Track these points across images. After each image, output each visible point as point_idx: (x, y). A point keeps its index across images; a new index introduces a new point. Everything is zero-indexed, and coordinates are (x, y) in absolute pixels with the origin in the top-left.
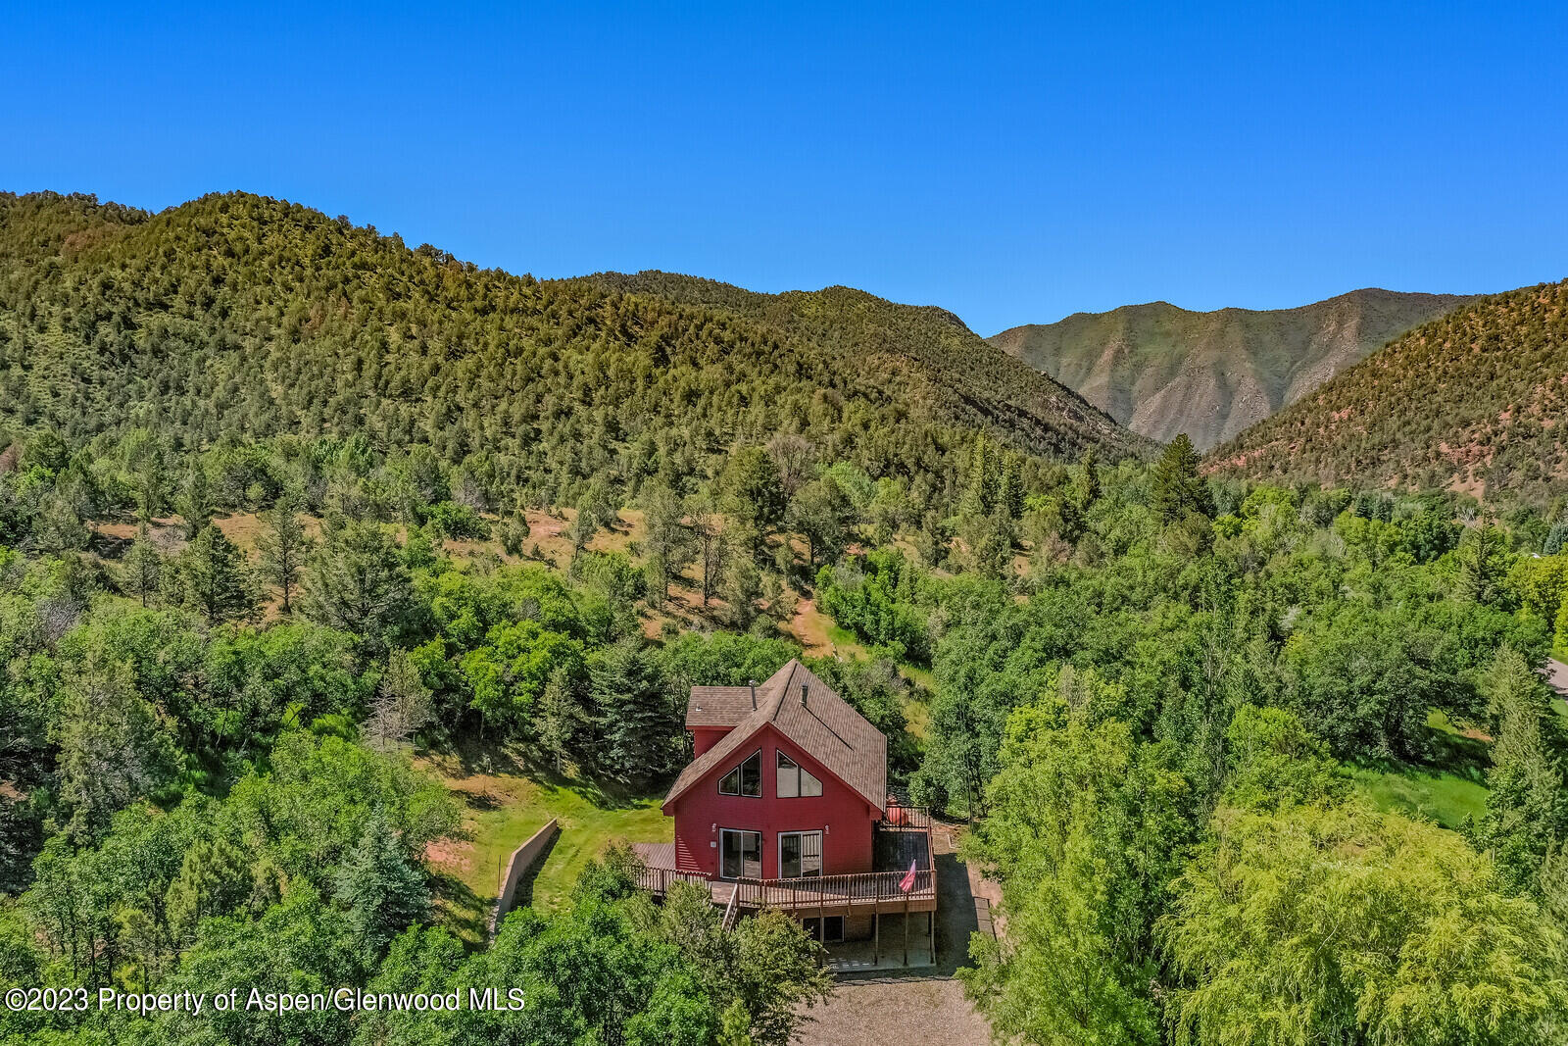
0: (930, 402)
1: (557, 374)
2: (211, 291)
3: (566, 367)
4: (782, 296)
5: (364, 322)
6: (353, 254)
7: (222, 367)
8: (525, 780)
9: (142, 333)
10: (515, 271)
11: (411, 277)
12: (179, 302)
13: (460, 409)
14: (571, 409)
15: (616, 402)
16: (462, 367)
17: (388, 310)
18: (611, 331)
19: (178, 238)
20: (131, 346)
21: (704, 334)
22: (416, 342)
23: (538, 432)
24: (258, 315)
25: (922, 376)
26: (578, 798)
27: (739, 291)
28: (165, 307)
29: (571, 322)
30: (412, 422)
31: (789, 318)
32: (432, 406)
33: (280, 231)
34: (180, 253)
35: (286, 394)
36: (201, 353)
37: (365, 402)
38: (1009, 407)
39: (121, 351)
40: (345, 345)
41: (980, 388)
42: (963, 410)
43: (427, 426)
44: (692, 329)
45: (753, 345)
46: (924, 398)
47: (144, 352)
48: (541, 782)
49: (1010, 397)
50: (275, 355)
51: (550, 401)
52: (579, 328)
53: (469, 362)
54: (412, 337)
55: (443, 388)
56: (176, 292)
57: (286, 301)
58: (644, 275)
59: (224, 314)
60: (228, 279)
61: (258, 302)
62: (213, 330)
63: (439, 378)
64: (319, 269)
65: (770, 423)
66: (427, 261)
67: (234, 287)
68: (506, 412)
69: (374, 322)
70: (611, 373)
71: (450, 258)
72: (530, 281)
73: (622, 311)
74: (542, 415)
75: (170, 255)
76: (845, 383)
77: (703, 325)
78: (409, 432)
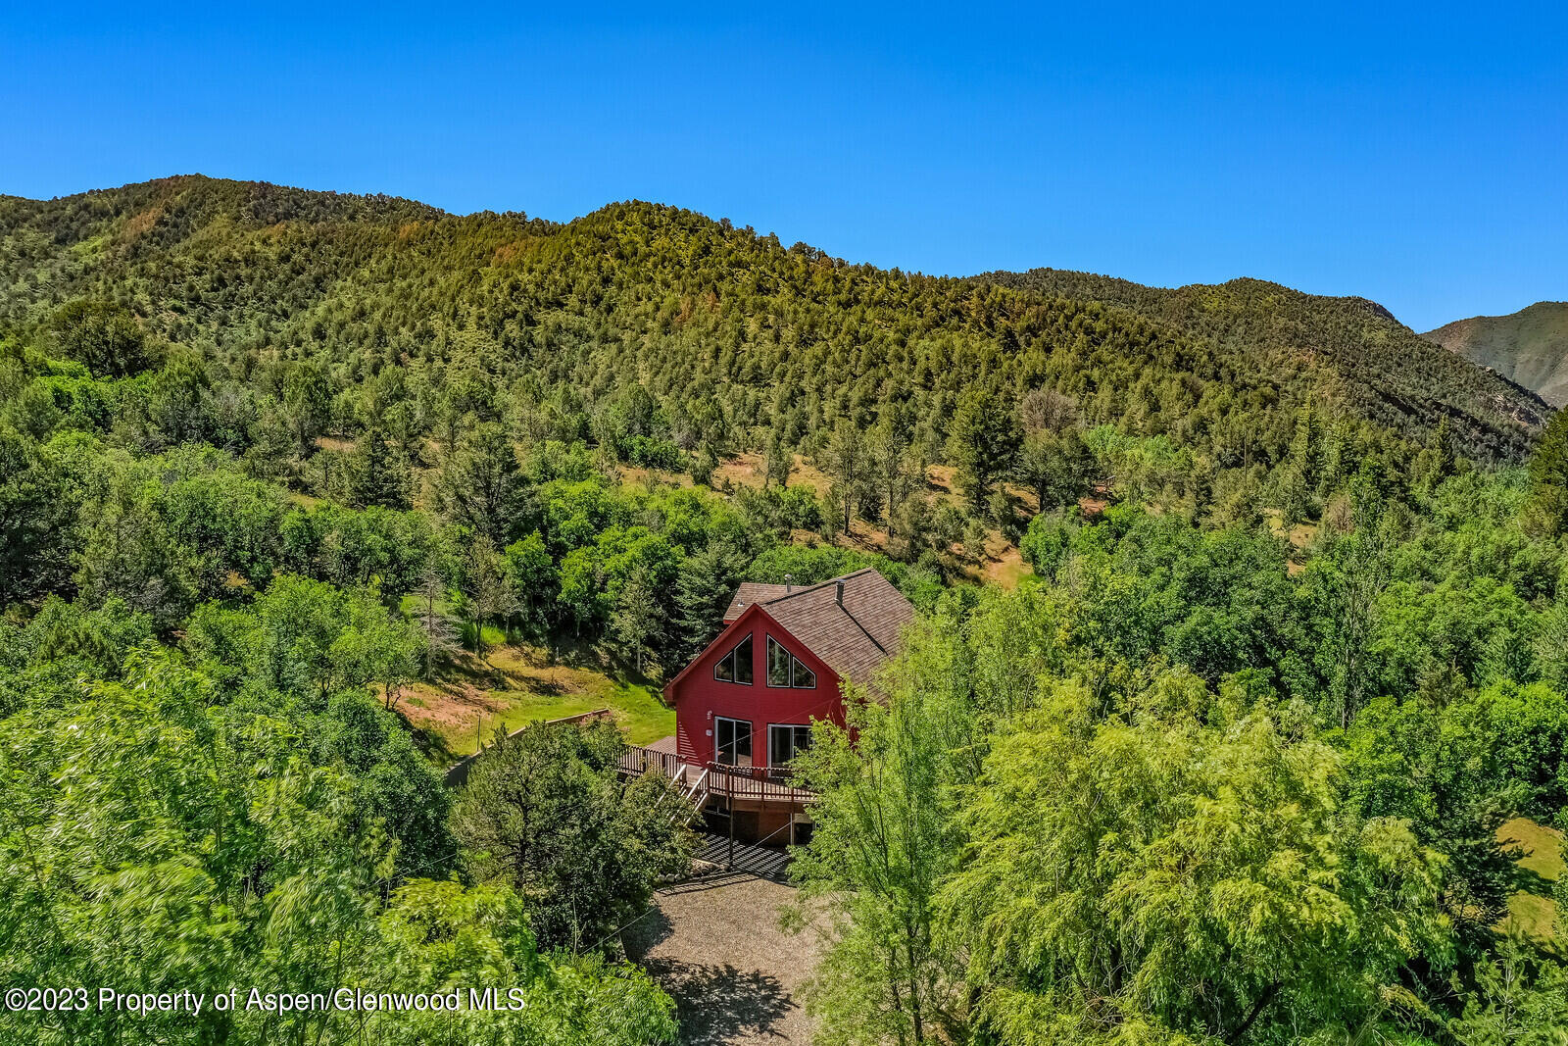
0: (1340, 399)
1: (901, 359)
2: (599, 289)
3: (910, 352)
4: (1181, 290)
5: (726, 312)
6: (730, 253)
7: (602, 356)
8: (601, 675)
9: (540, 328)
10: (884, 265)
11: (781, 274)
12: (573, 301)
13: (803, 393)
14: (910, 393)
15: (957, 386)
16: (809, 355)
17: (749, 303)
18: (976, 322)
19: (578, 244)
20: (531, 341)
21: (1073, 324)
22: (771, 331)
23: (875, 415)
24: (638, 310)
25: (1333, 372)
26: (649, 696)
27: (1134, 287)
28: (561, 305)
29: (934, 313)
30: (757, 405)
31: (1187, 313)
32: (778, 390)
33: (666, 234)
34: (578, 257)
35: (652, 381)
36: (586, 345)
37: (718, 387)
38: (1438, 406)
39: (522, 345)
40: (708, 335)
41: (1404, 385)
42: (1380, 408)
43: (771, 410)
44: (1061, 319)
45: (1127, 335)
46: (1333, 395)
47: (540, 346)
48: (616, 679)
49: (1444, 396)
50: (648, 344)
51: (889, 385)
52: (943, 319)
53: (818, 349)
54: (770, 327)
55: (789, 374)
56: (571, 292)
57: (663, 297)
58: (1034, 273)
59: (610, 309)
60: (615, 279)
61: (639, 299)
62: (599, 325)
63: (787, 364)
64: (696, 268)
65: (1116, 408)
66: (799, 259)
67: (620, 286)
68: (845, 395)
69: (736, 312)
70: (955, 358)
71: (822, 255)
72: (897, 274)
73: (988, 301)
74: (881, 398)
75: (569, 258)
76: (1233, 376)
77: (1072, 317)
78: (754, 415)
